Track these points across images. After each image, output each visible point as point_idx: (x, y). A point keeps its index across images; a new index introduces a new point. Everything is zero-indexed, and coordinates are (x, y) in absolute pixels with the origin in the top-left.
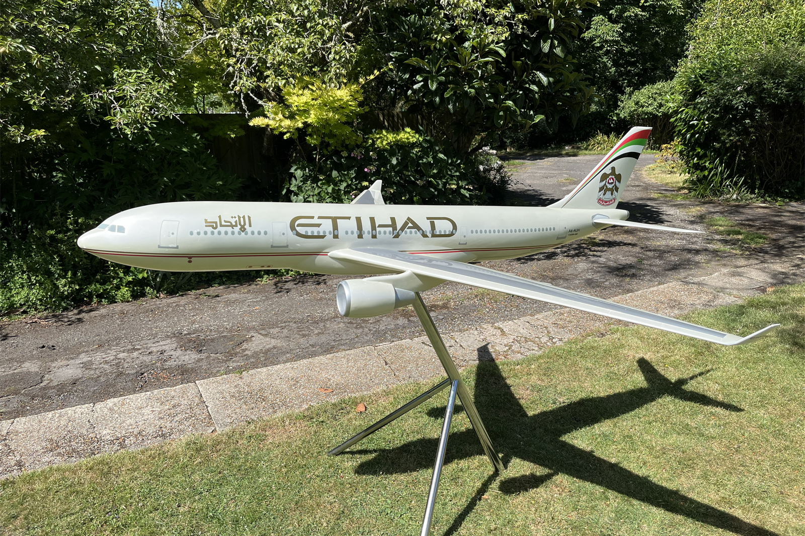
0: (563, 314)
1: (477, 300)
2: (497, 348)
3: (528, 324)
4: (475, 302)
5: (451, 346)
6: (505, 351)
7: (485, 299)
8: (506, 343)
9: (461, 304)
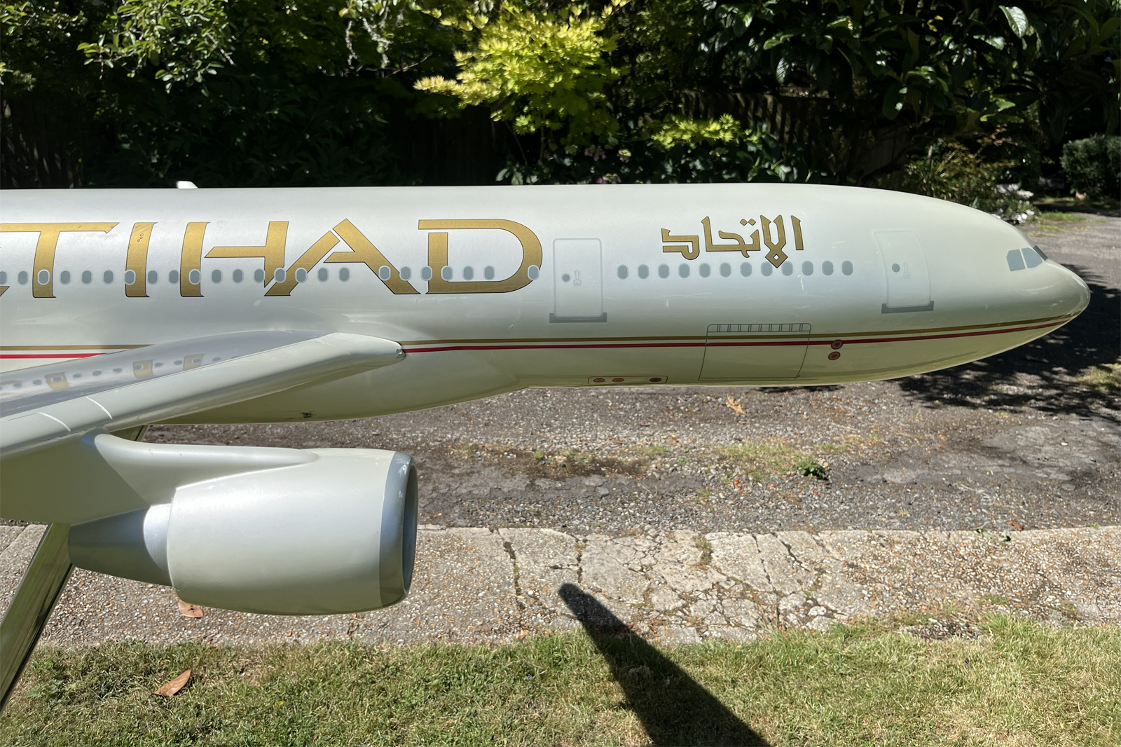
0: (891, 543)
1: (717, 469)
2: (655, 598)
3: (785, 551)
4: (708, 472)
5: (555, 567)
6: (666, 612)
7: (737, 470)
8: (688, 588)
9: (675, 469)
